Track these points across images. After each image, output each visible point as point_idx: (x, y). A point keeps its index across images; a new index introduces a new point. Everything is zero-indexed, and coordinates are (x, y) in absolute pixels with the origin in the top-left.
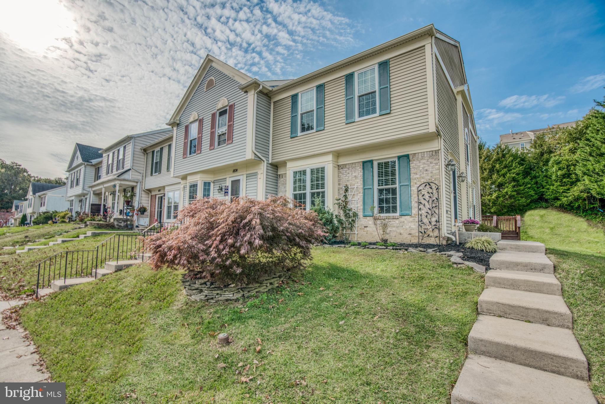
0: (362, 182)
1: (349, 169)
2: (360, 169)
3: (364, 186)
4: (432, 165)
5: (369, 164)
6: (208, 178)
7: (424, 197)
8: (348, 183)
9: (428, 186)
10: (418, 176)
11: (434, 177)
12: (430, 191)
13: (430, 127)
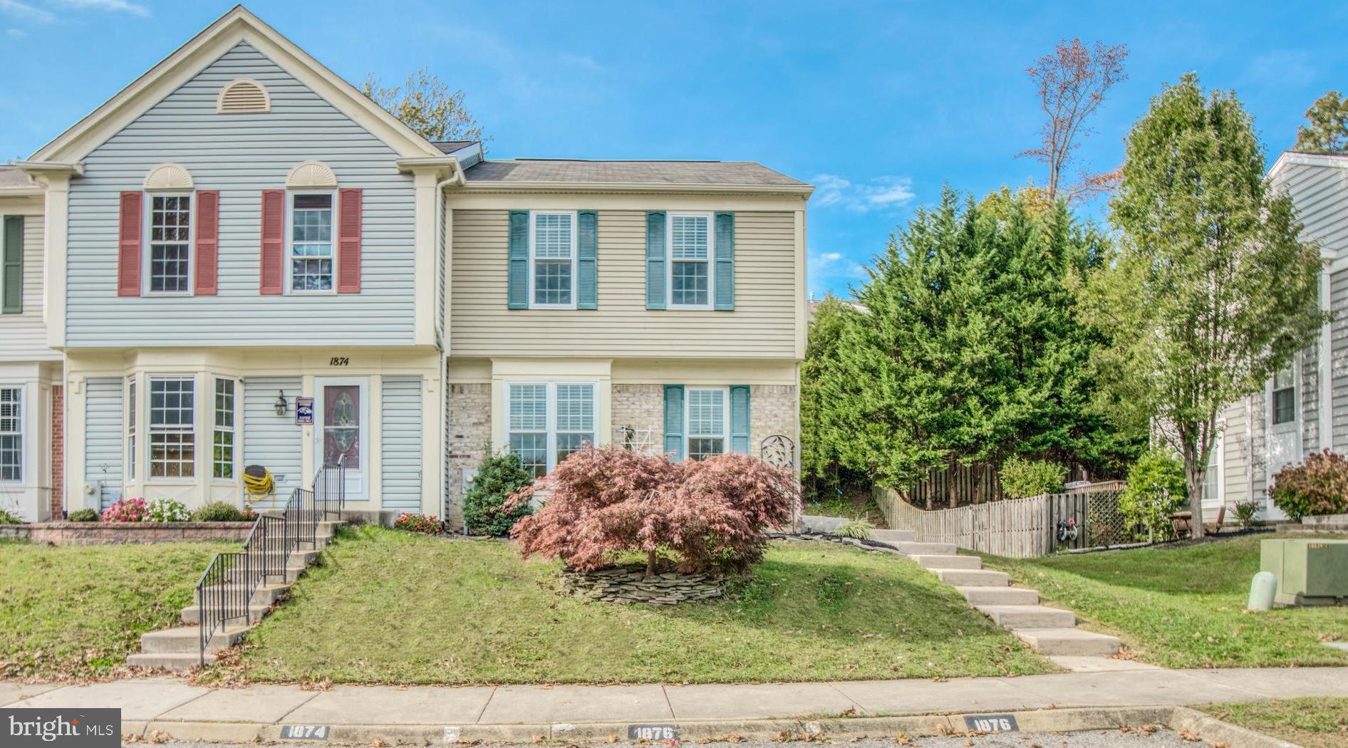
0: (661, 423)
1: (634, 394)
2: (657, 399)
3: (666, 430)
4: (784, 408)
5: (677, 391)
6: (229, 371)
7: (771, 459)
8: (632, 423)
9: (777, 442)
10: (762, 424)
11: (788, 428)
12: (781, 449)
13: (797, 349)
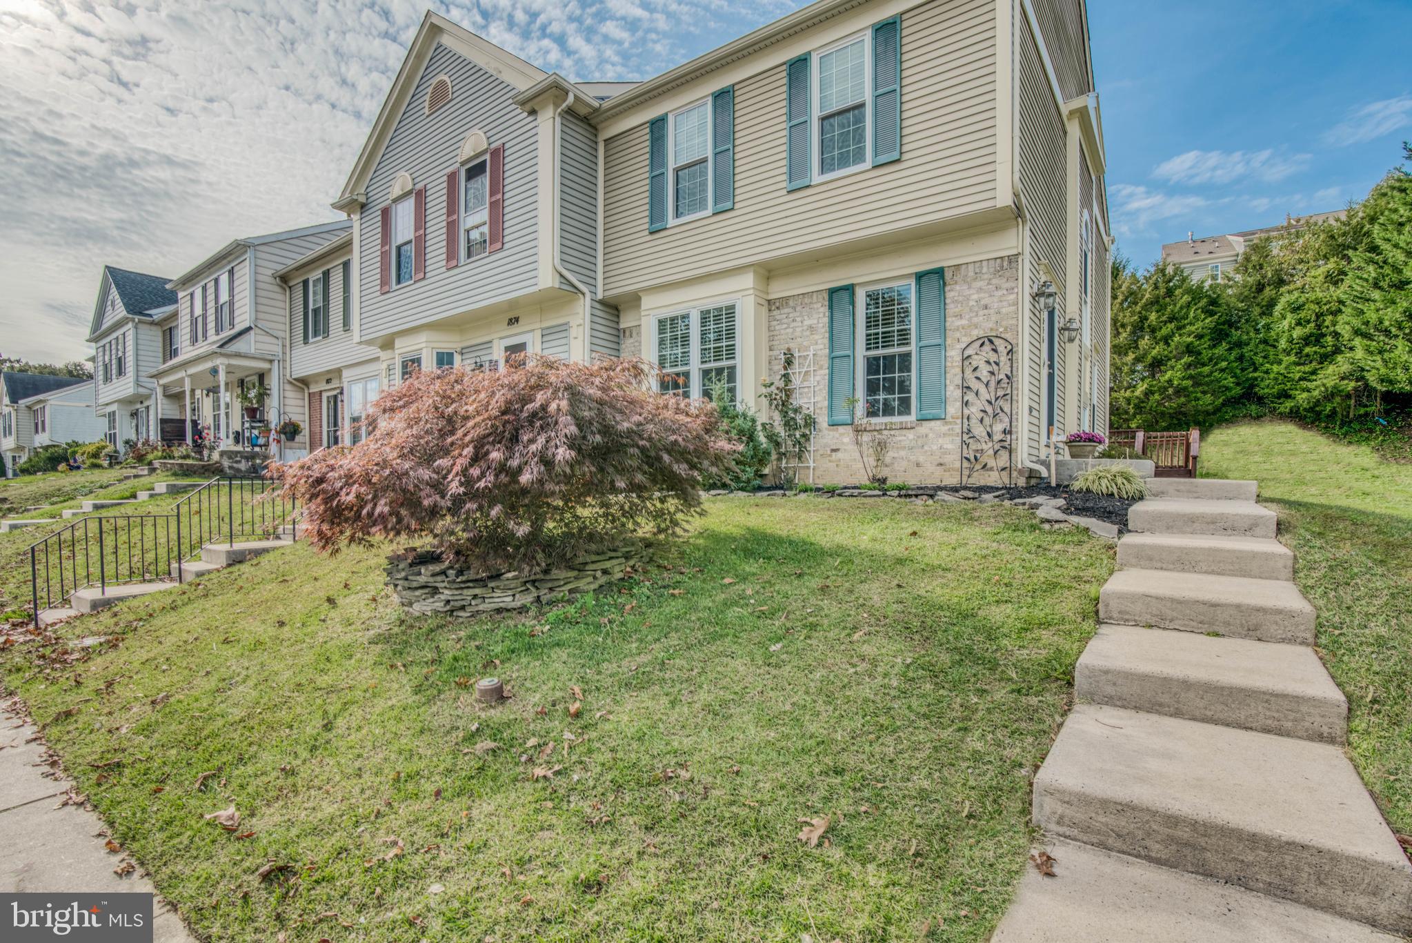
0: (826, 341)
1: (794, 308)
2: (822, 310)
3: (832, 349)
4: (1000, 293)
5: (845, 296)
6: (448, 343)
7: (977, 374)
8: (792, 345)
9: (987, 347)
10: (964, 322)
11: (1004, 323)
12: (993, 357)
13: (998, 193)
